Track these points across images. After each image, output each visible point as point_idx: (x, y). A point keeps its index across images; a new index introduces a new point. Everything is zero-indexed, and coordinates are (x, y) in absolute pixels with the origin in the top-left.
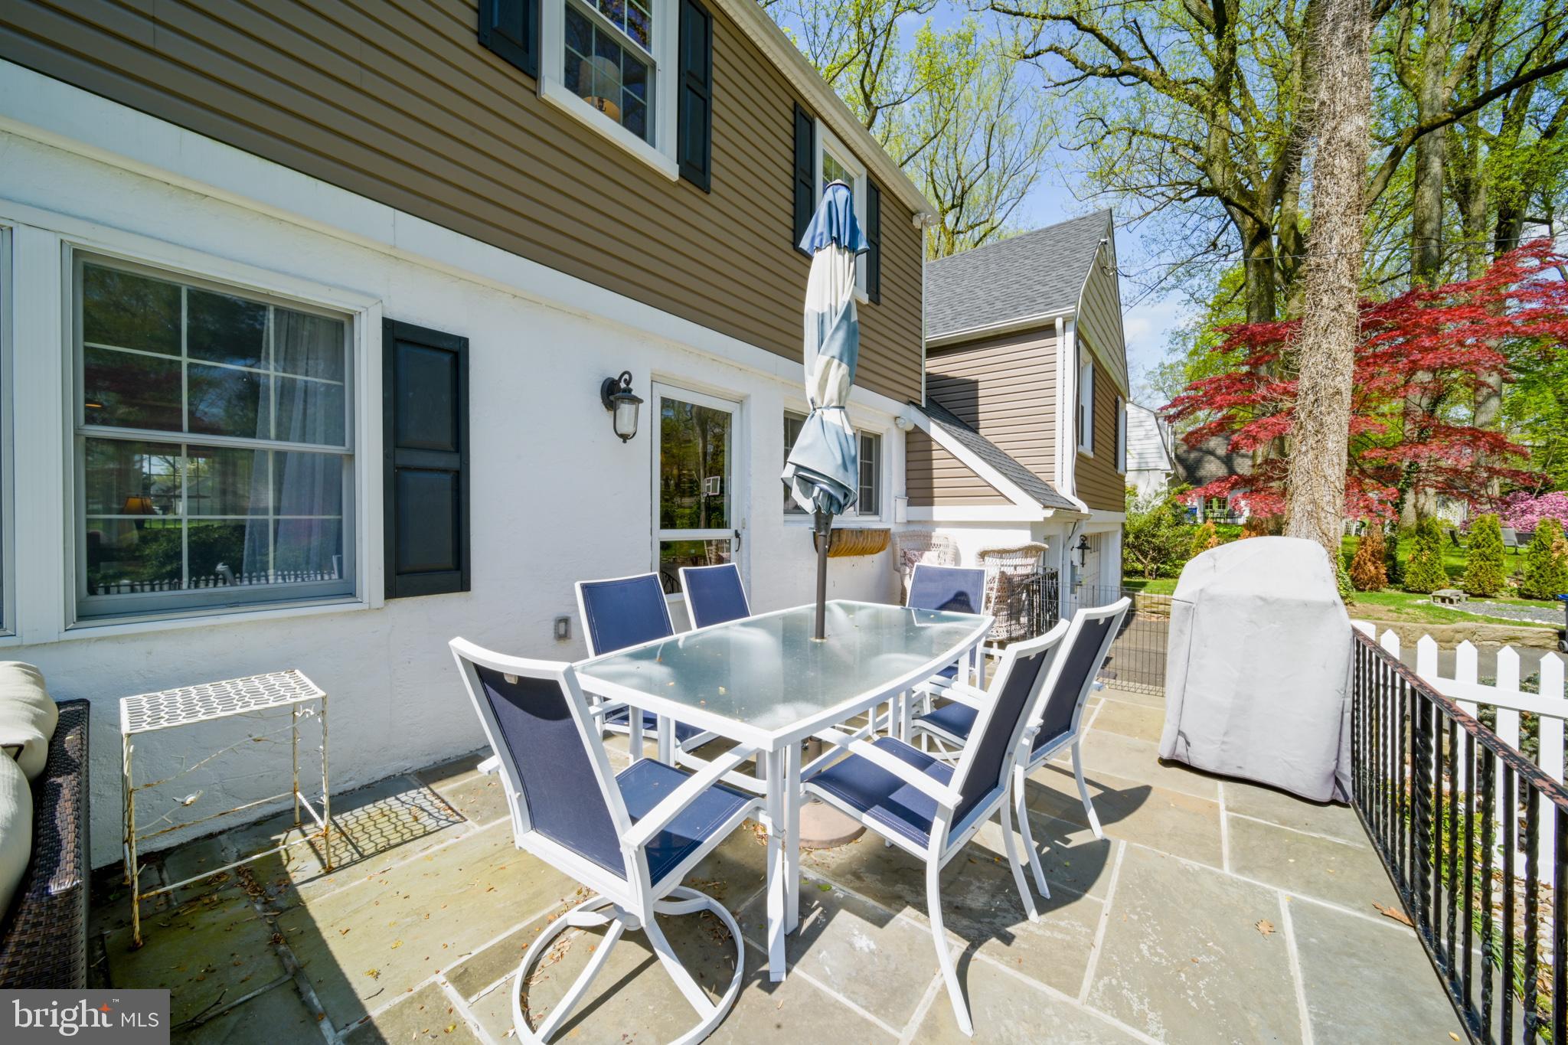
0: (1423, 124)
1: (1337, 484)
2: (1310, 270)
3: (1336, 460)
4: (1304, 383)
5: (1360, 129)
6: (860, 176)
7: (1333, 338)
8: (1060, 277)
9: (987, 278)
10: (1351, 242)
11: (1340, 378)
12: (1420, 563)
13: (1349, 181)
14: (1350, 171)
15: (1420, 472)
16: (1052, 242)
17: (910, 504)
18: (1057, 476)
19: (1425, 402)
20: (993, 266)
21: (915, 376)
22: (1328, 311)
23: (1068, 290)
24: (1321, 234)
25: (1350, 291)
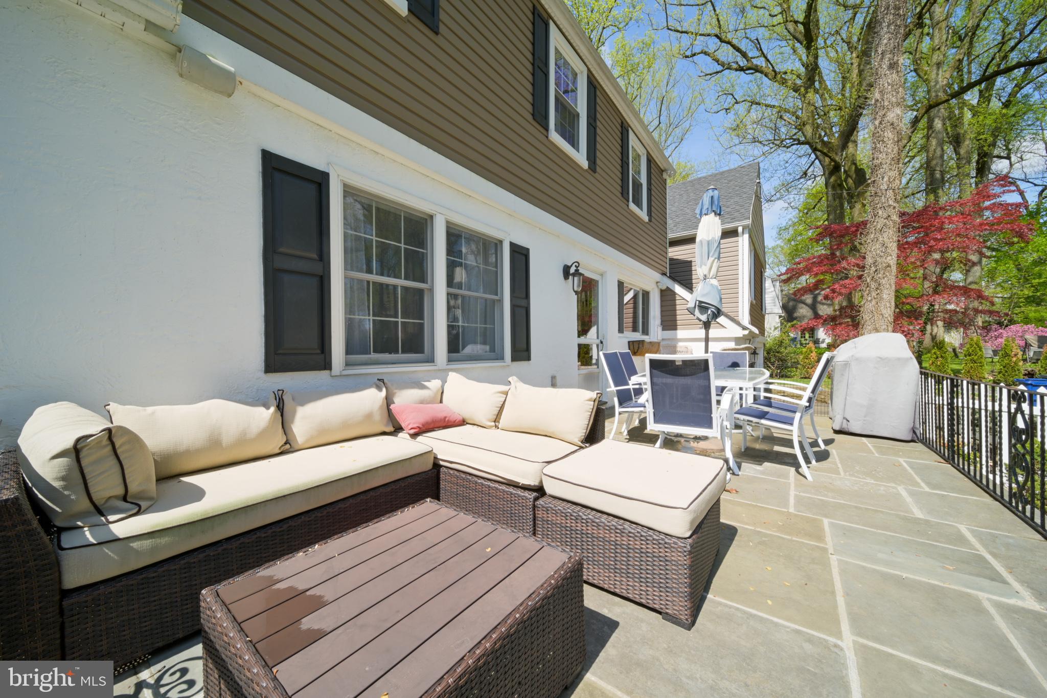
0: (931, 103)
1: (889, 319)
2: (871, 196)
3: (888, 305)
4: (869, 260)
5: (898, 115)
6: (644, 154)
7: (885, 235)
8: (736, 203)
9: (690, 201)
10: (894, 180)
11: (889, 258)
12: (937, 365)
13: (892, 145)
14: (893, 139)
15: (934, 312)
16: (726, 181)
17: (663, 329)
18: (740, 313)
19: (938, 270)
20: (692, 194)
21: (664, 259)
22: (882, 220)
23: (743, 211)
24: (877, 175)
25: (894, 208)
